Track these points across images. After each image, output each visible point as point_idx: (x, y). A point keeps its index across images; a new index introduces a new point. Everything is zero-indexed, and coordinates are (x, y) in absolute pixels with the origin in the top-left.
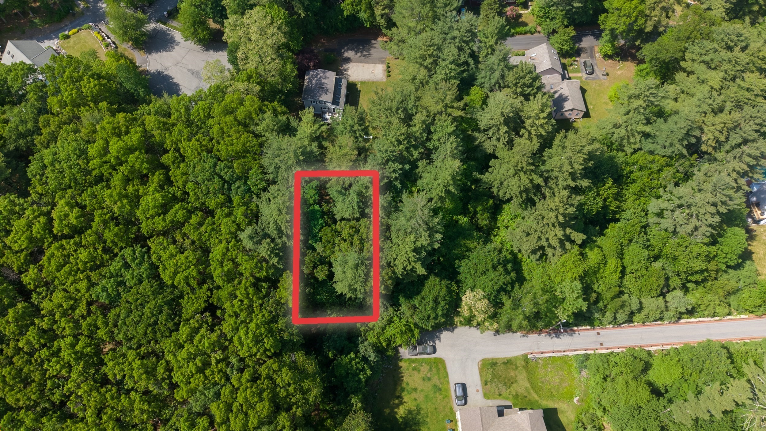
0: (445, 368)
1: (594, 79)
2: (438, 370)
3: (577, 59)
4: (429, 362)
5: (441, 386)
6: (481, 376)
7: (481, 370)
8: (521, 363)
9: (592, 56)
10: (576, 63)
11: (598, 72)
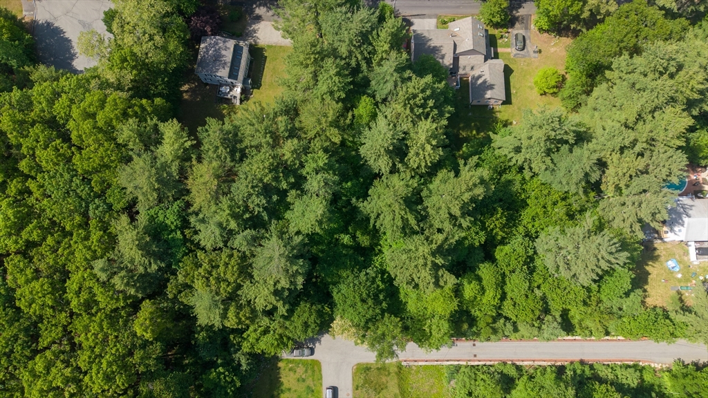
0: (320, 371)
1: (524, 56)
2: (314, 371)
3: (510, 30)
4: (305, 363)
5: (313, 388)
6: (353, 380)
7: (354, 375)
8: (394, 369)
9: (527, 28)
10: (507, 35)
11: (530, 47)
